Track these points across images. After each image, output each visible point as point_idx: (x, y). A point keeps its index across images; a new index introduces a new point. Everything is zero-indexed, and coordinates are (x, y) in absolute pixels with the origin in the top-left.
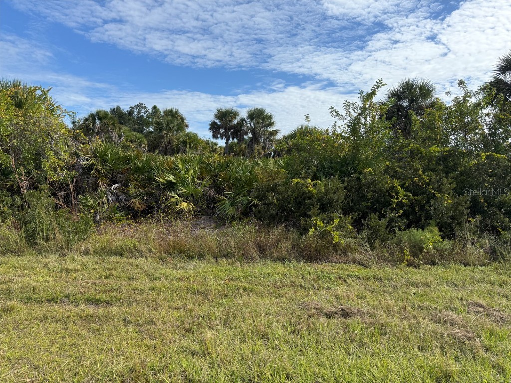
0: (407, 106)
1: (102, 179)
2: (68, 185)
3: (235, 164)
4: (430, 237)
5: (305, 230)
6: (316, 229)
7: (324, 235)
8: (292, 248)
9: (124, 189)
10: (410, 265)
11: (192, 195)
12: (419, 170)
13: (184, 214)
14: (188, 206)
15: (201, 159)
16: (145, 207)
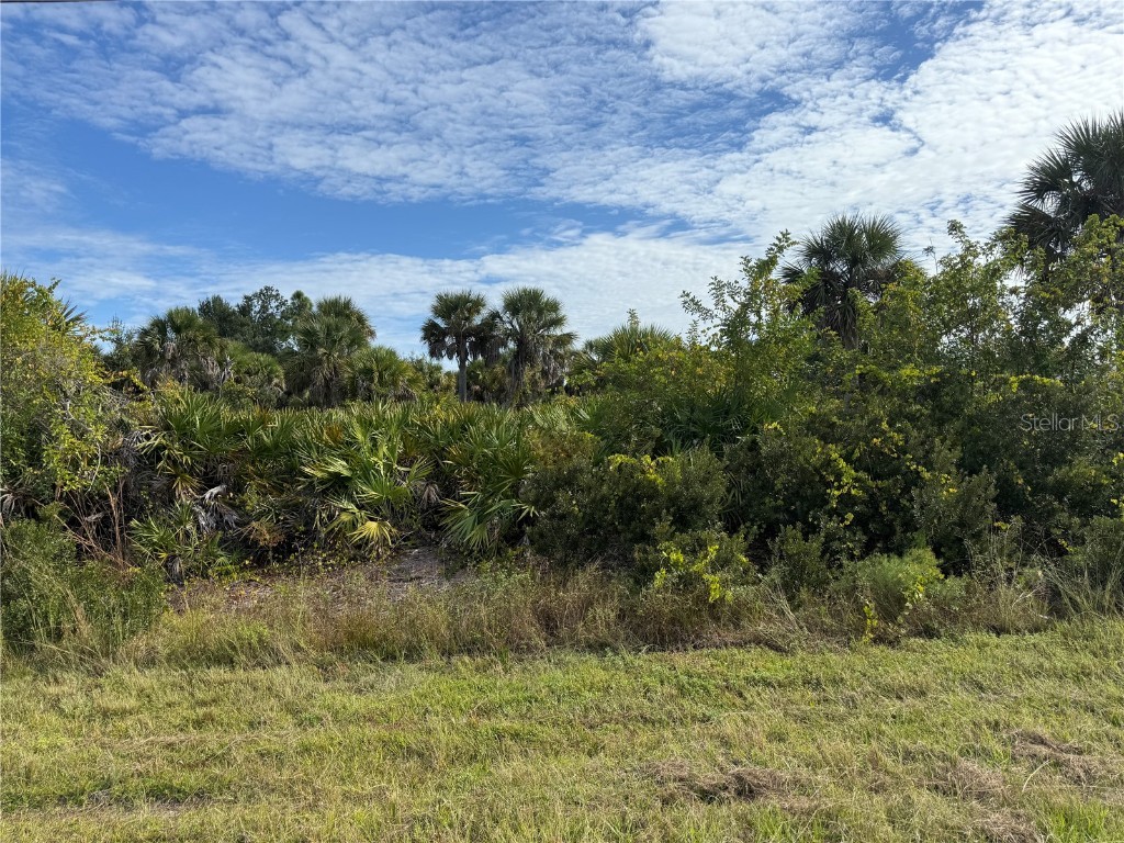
0: (844, 272)
1: (184, 480)
2: (106, 498)
3: (482, 425)
4: (916, 571)
5: (644, 574)
6: (669, 571)
7: (687, 582)
8: (619, 616)
9: (234, 499)
10: (879, 640)
11: (388, 501)
12: (882, 420)
13: (373, 546)
14: (380, 529)
15: (405, 415)
16: (282, 538)
